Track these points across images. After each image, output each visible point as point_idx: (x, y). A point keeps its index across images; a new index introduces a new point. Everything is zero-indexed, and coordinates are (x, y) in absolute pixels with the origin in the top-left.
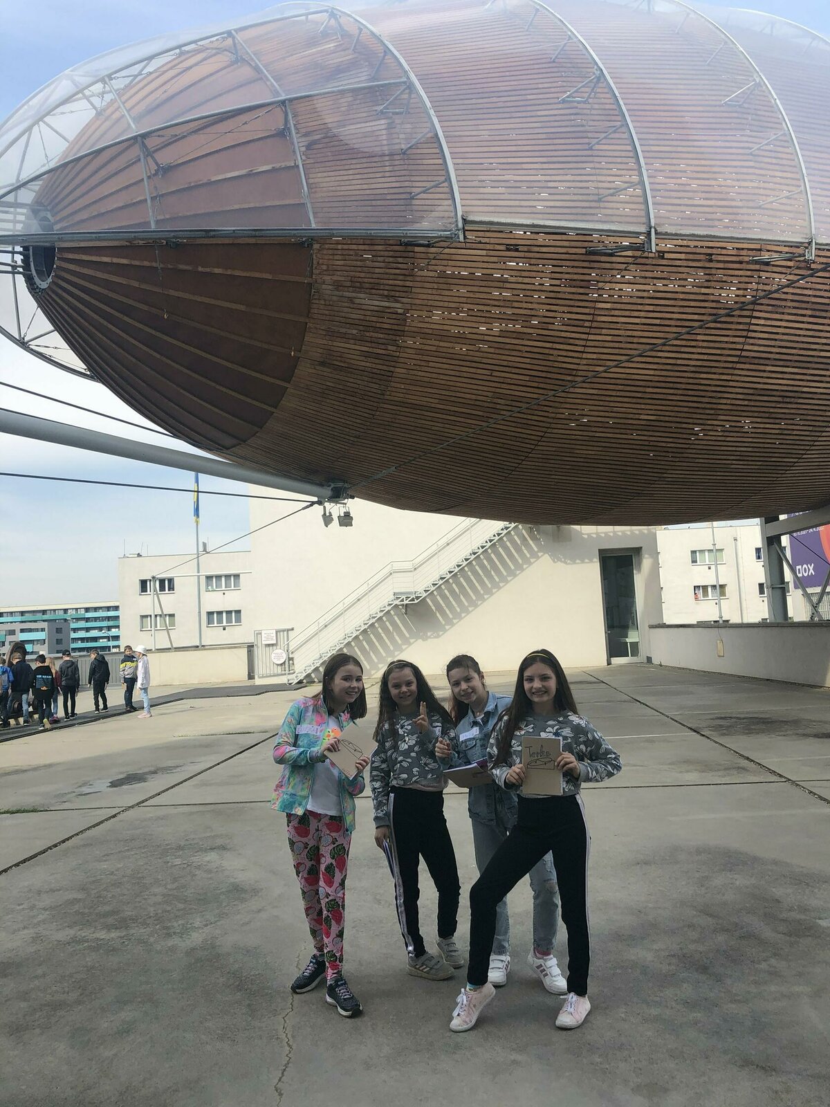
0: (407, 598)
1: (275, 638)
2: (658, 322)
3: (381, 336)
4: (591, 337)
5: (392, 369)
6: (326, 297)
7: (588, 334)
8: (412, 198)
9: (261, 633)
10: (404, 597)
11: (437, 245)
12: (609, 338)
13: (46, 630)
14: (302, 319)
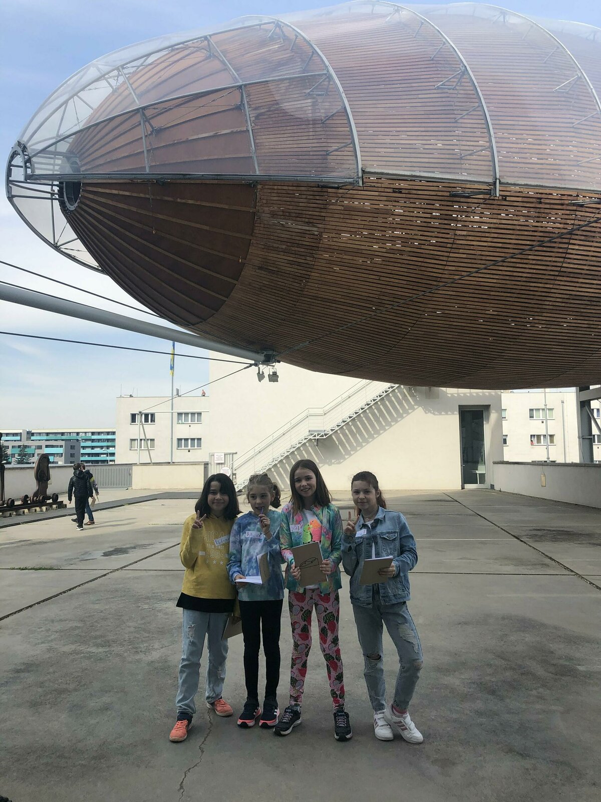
0: (318, 434)
1: (223, 459)
2: (500, 245)
3: (303, 250)
4: (451, 255)
5: (309, 273)
6: (266, 222)
7: (450, 252)
8: (328, 155)
9: (214, 455)
10: (316, 434)
11: (344, 187)
12: (464, 256)
13: (64, 447)
14: (248, 237)
